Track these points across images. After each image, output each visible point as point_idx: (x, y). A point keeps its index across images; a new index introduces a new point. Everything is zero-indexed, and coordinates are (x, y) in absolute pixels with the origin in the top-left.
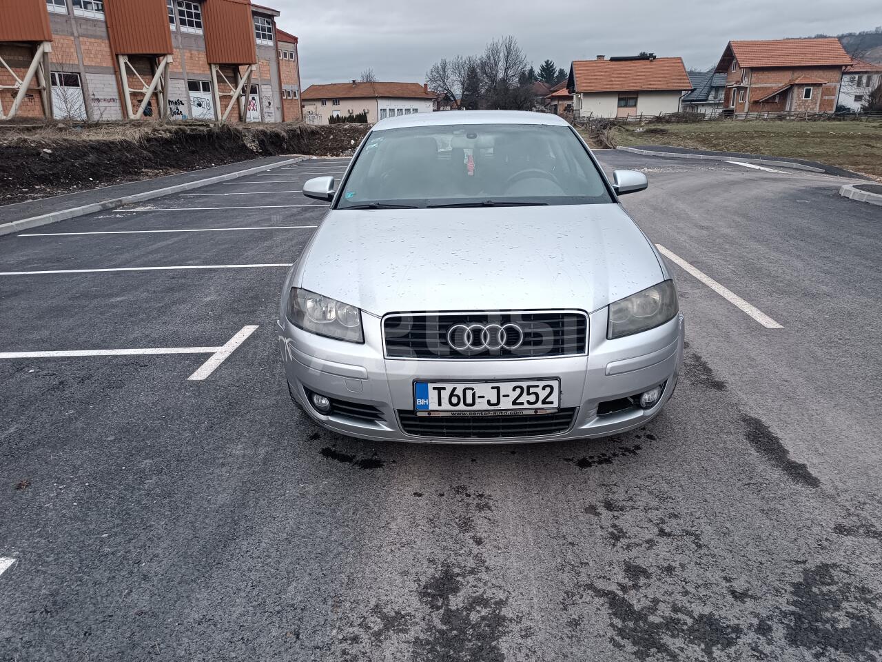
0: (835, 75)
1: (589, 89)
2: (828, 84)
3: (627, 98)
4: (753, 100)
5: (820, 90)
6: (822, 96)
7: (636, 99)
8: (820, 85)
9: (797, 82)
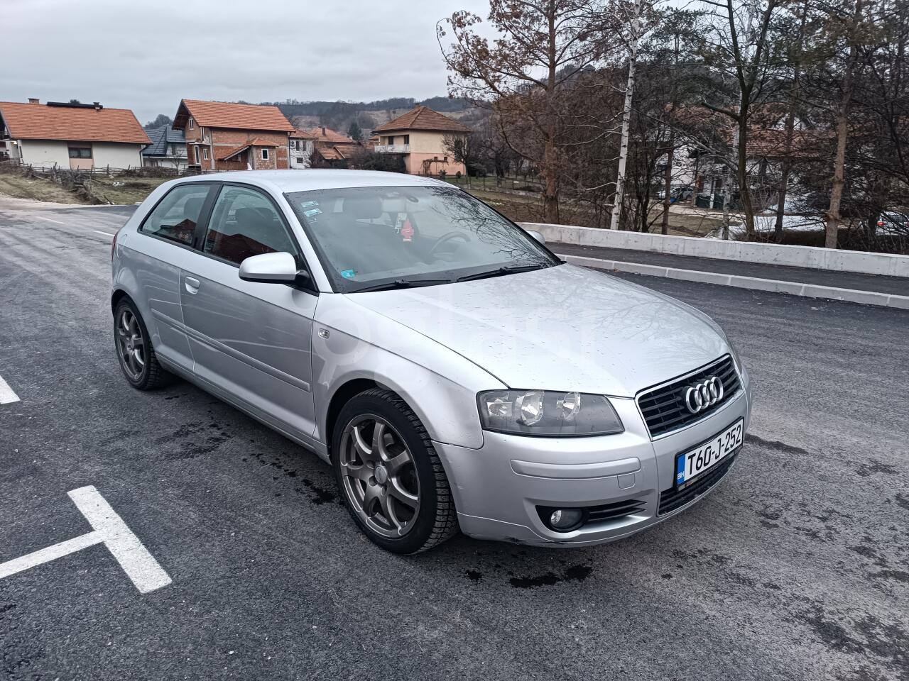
0: (284, 140)
1: (28, 136)
2: (280, 147)
3: (80, 148)
4: (217, 158)
5: (274, 152)
6: (277, 157)
7: (90, 150)
8: (274, 147)
9: (254, 143)
